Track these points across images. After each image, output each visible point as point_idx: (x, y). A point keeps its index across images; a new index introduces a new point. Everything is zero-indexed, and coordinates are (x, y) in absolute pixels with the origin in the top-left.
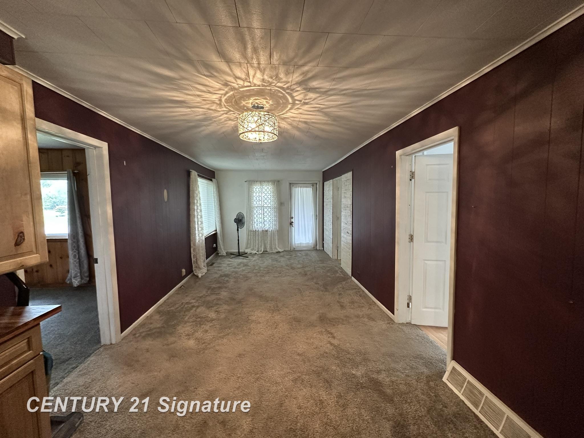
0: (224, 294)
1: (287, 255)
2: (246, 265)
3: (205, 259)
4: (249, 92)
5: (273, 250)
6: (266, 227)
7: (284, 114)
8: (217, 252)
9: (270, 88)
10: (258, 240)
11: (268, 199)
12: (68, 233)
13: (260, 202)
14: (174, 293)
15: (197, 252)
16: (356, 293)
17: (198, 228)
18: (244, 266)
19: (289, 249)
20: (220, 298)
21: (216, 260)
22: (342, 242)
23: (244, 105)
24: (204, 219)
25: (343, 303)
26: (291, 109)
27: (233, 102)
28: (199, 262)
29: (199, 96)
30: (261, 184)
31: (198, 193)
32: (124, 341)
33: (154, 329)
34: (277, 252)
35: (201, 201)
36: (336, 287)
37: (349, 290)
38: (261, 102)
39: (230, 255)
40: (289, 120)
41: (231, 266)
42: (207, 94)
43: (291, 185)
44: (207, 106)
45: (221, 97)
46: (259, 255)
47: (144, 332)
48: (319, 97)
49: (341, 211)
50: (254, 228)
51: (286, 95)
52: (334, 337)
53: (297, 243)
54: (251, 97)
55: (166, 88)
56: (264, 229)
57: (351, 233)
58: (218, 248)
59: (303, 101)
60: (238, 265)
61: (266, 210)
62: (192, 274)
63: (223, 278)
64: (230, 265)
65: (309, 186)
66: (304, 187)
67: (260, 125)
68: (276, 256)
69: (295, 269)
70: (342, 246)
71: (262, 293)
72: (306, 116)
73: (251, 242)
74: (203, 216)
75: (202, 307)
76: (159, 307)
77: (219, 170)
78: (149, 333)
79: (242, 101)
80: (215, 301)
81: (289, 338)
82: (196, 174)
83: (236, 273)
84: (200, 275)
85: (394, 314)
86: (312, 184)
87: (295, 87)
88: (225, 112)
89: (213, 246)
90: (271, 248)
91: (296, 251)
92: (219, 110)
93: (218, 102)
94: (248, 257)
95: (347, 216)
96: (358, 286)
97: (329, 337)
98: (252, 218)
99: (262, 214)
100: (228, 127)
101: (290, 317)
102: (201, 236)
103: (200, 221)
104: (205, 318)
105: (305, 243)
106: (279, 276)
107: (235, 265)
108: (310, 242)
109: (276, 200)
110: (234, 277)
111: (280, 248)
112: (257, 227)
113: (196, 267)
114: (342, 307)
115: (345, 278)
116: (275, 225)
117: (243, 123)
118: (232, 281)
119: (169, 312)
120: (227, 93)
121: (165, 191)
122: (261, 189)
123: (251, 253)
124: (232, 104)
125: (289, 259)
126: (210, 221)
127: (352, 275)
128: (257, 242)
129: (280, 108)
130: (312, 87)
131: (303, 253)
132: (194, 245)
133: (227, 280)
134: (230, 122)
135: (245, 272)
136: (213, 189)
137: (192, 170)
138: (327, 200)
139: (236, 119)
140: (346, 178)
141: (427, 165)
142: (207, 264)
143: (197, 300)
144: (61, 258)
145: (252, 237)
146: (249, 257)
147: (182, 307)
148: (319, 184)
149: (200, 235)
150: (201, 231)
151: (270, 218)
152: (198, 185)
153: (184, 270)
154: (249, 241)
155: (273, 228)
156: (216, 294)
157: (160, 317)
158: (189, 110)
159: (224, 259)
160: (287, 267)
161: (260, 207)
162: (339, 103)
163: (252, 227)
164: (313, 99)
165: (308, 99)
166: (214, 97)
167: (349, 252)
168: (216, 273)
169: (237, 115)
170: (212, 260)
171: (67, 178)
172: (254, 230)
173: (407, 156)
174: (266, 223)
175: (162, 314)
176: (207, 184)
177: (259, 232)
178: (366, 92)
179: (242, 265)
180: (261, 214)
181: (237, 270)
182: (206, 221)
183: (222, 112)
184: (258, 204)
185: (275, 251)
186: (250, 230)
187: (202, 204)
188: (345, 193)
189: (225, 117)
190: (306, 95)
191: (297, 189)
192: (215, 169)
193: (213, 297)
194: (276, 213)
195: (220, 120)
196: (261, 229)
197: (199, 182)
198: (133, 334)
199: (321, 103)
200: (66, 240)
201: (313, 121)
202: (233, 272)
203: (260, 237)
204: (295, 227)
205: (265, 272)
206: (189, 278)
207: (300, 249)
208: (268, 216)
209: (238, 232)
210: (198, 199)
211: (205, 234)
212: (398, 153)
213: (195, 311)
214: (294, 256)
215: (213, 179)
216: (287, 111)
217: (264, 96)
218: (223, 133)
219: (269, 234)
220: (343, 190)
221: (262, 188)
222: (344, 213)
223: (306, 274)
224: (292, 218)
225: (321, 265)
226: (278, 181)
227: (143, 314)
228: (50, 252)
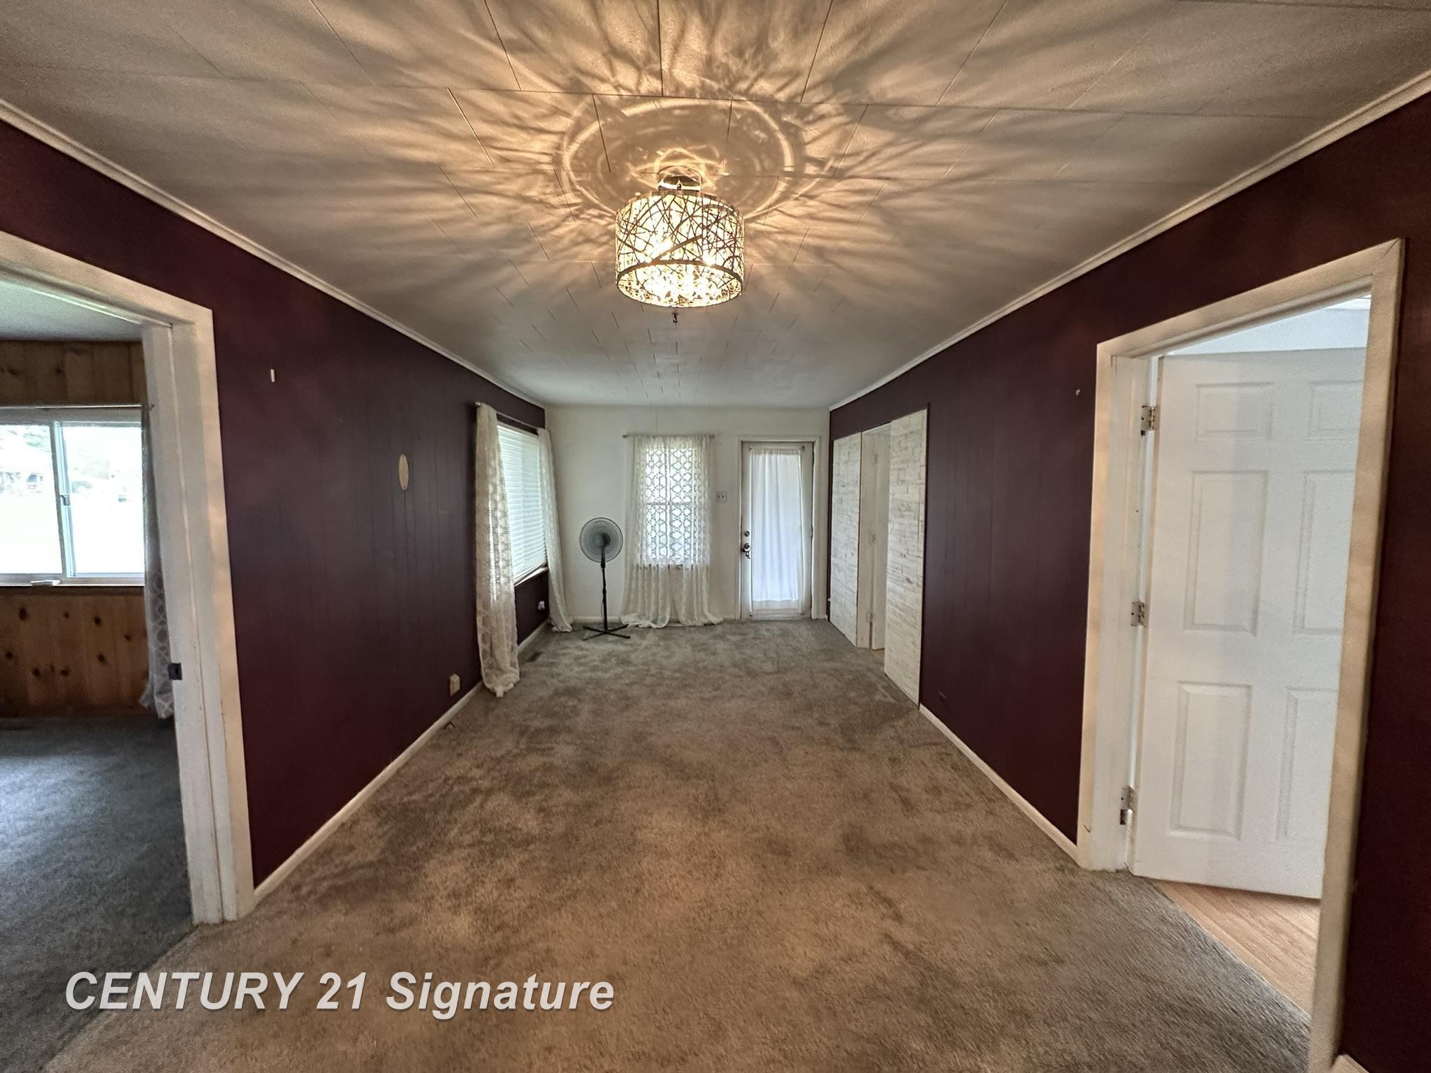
0: (564, 752)
1: (734, 634)
2: (625, 662)
3: (516, 645)
4: (654, 125)
5: (696, 617)
6: (677, 556)
7: (758, 217)
8: (548, 621)
9: (729, 104)
10: (657, 590)
11: (683, 483)
12: (144, 571)
13: (663, 493)
14: (426, 744)
15: (492, 627)
16: (942, 759)
17: (497, 562)
18: (618, 664)
19: (738, 617)
20: (552, 763)
21: (547, 643)
22: (889, 607)
23: (633, 181)
24: (514, 535)
25: (908, 790)
26: (784, 197)
27: (599, 166)
28: (497, 653)
29: (485, 141)
30: (665, 445)
31: (498, 467)
32: (263, 911)
33: (355, 868)
34: (705, 625)
35: (507, 489)
36: (879, 737)
37: (918, 746)
38: (690, 166)
39: (582, 629)
40: (771, 243)
41: (585, 664)
42: (512, 135)
43: (745, 445)
44: (513, 187)
45: (558, 147)
46: (660, 633)
47: (324, 878)
48: (890, 144)
49: (885, 522)
50: (644, 558)
51: (781, 137)
52: (898, 917)
53: (759, 600)
54: (659, 148)
55: (373, 108)
56: (671, 563)
57: (921, 583)
58: (552, 611)
59: (830, 163)
60: (603, 661)
61: (677, 512)
62: (479, 685)
63: (563, 699)
64: (583, 660)
65: (792, 450)
66: (779, 452)
67: (688, 241)
68: (703, 637)
69: (757, 675)
70: (889, 615)
71: (669, 751)
72: (824, 228)
73: (636, 597)
74: (510, 529)
75: (502, 795)
76: (378, 791)
77: (556, 406)
78: (340, 882)
79: (629, 165)
80: (539, 774)
81: (760, 913)
82: (493, 413)
83: (598, 684)
84: (500, 691)
85: (1074, 840)
86: (801, 445)
87: (816, 100)
88: (572, 209)
89: (537, 604)
90: (690, 615)
91: (756, 621)
92: (554, 200)
93: (549, 168)
94: (629, 638)
95: (907, 534)
96: (940, 734)
97: (883, 917)
98: (640, 533)
99: (668, 522)
100: (582, 266)
101: (756, 835)
102: (505, 584)
103: (503, 543)
104: (507, 832)
105: (780, 602)
106: (715, 697)
107: (595, 660)
108: (794, 600)
109: (705, 486)
110: (594, 698)
111: (715, 615)
112: (654, 556)
113: (491, 667)
114: (907, 805)
115: (898, 707)
116: (703, 552)
117: (632, 237)
118: (586, 708)
119: (405, 808)
120: (578, 127)
121: (403, 461)
122: (665, 455)
123: (637, 626)
124: (596, 178)
125: (738, 646)
126: (530, 541)
127: (921, 700)
128: (653, 596)
129: (749, 192)
130: (878, 100)
131: (774, 627)
132: (486, 605)
133: (574, 707)
134: (587, 248)
135: (623, 682)
136: (538, 456)
137: (482, 401)
138: (842, 489)
139: (605, 239)
140: (906, 427)
141: (1200, 386)
142: (521, 656)
143: (489, 770)
144: (128, 638)
145: (640, 583)
146: (633, 636)
147: (444, 792)
148: (820, 442)
149: (503, 580)
150: (506, 571)
151: (687, 535)
152: (499, 445)
153: (455, 679)
154: (632, 595)
155: (695, 561)
156: (544, 750)
157: (380, 825)
158: (460, 201)
159: (567, 643)
160: (737, 670)
161: (662, 504)
162: (950, 171)
163: (641, 556)
164: (865, 154)
165: (850, 155)
166: (537, 147)
167: (913, 636)
168: (544, 683)
169: (610, 224)
170: (536, 644)
171: (140, 423)
172: (646, 565)
173: (1133, 357)
174: (676, 547)
175: (384, 814)
176: (523, 441)
177: (660, 570)
178: (1058, 123)
179: (613, 660)
180: (665, 522)
181: (600, 674)
182: (518, 542)
183: (563, 211)
184: (657, 495)
185: (700, 621)
186: (635, 564)
187: (508, 495)
188: (900, 469)
189: (572, 231)
190: (846, 137)
191: (761, 457)
192: (544, 403)
193: (535, 760)
194: (705, 520)
195: (558, 242)
196: (664, 563)
197: (500, 437)
198: (293, 885)
199: (888, 174)
200: (136, 591)
201: (844, 244)
202: (590, 681)
203: (660, 583)
204: (755, 557)
205: (674, 684)
206: (471, 698)
207: (767, 617)
208: (682, 529)
209: (603, 571)
210: (498, 482)
211: (514, 577)
212: (1104, 349)
213: (482, 806)
214: (752, 635)
215: (540, 430)
216: (770, 207)
217: (702, 141)
218: (567, 288)
219: (685, 577)
220: (893, 460)
221: (667, 453)
222: (897, 526)
223: (789, 694)
224: (747, 535)
225: (828, 665)
226: (712, 437)
227: (329, 818)
228: (98, 621)
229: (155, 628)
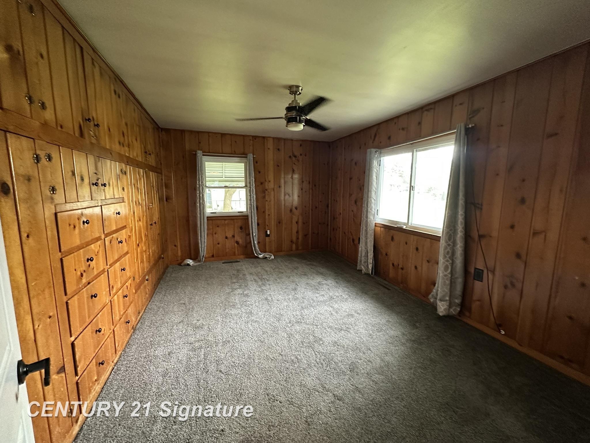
200: (438, 239)
228: (417, 249)
229: (444, 263)
